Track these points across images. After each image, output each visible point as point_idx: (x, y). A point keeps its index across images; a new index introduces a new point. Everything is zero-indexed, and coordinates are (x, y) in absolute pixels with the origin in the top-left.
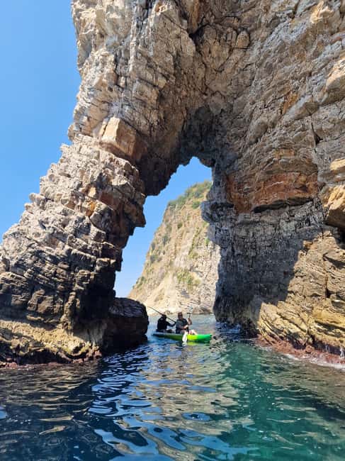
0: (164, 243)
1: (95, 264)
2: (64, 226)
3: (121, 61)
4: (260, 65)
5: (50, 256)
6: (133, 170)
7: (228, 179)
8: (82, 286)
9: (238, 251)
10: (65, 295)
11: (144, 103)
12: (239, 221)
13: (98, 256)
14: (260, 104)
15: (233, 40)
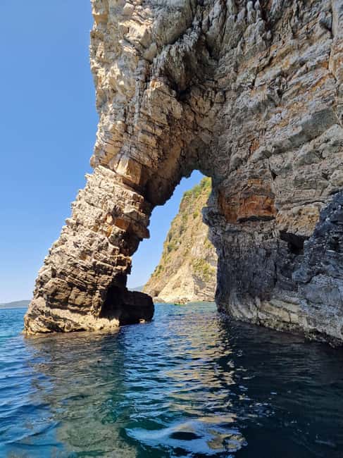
0: (181, 233)
1: (112, 271)
2: (91, 245)
3: (129, 114)
4: (233, 117)
5: (82, 266)
6: (139, 198)
7: (220, 193)
8: (104, 286)
9: (227, 254)
10: (92, 293)
11: (147, 145)
12: (226, 230)
13: (114, 266)
14: (235, 144)
15: (213, 97)
